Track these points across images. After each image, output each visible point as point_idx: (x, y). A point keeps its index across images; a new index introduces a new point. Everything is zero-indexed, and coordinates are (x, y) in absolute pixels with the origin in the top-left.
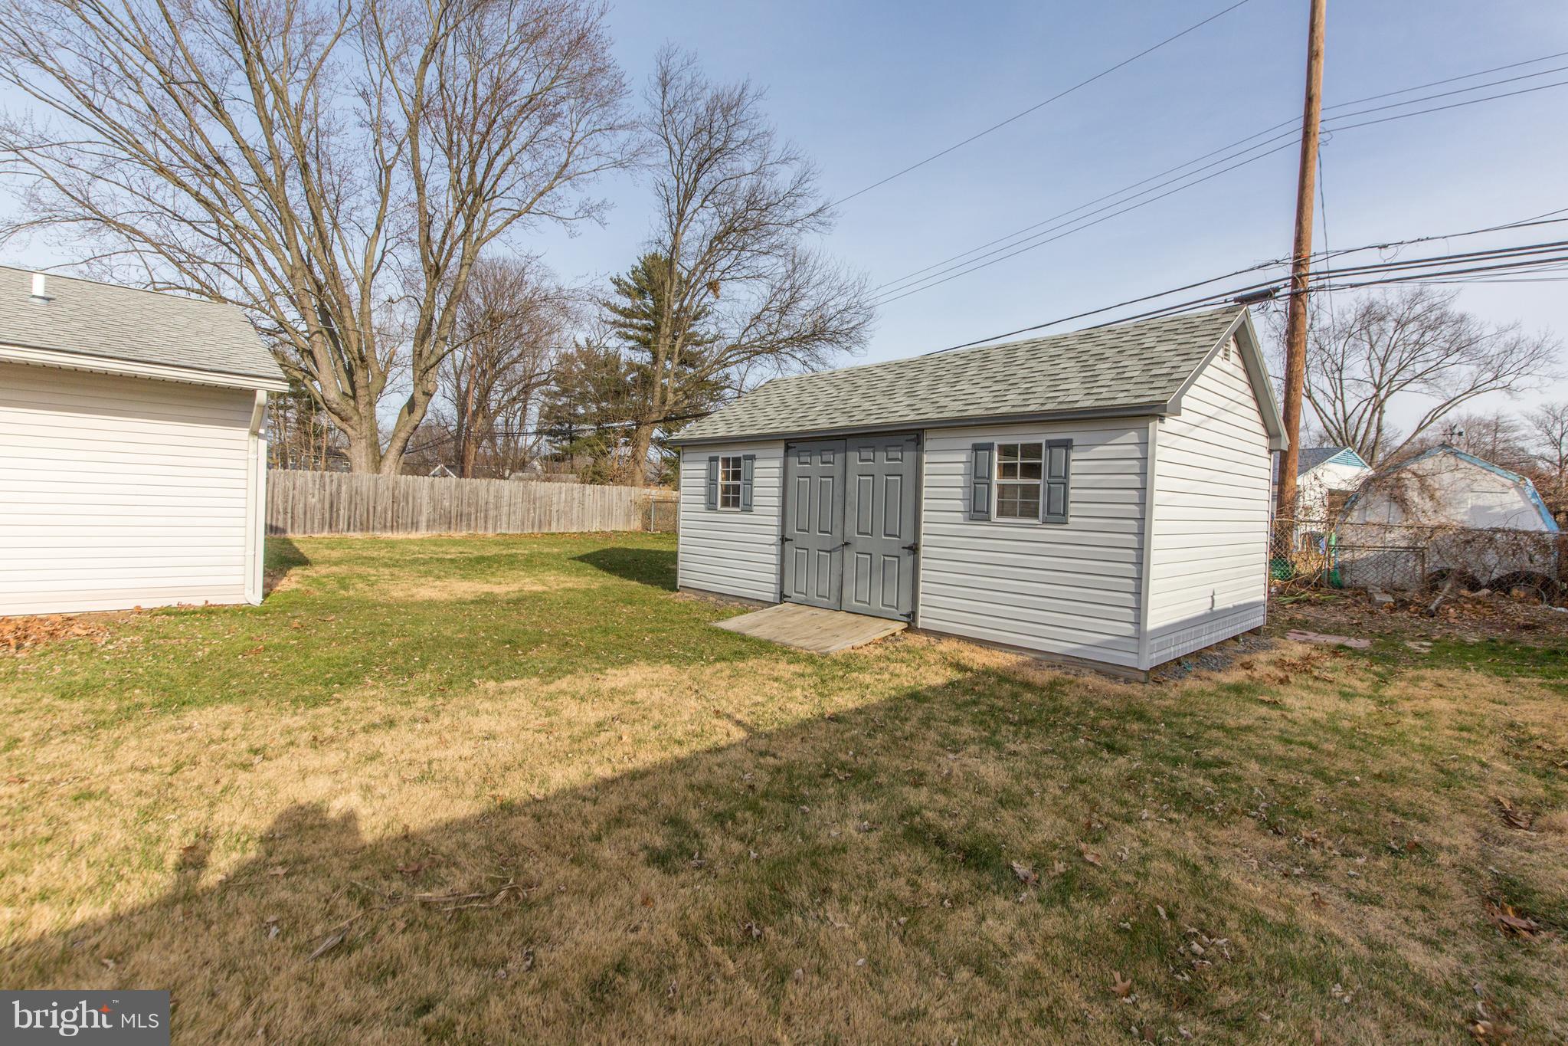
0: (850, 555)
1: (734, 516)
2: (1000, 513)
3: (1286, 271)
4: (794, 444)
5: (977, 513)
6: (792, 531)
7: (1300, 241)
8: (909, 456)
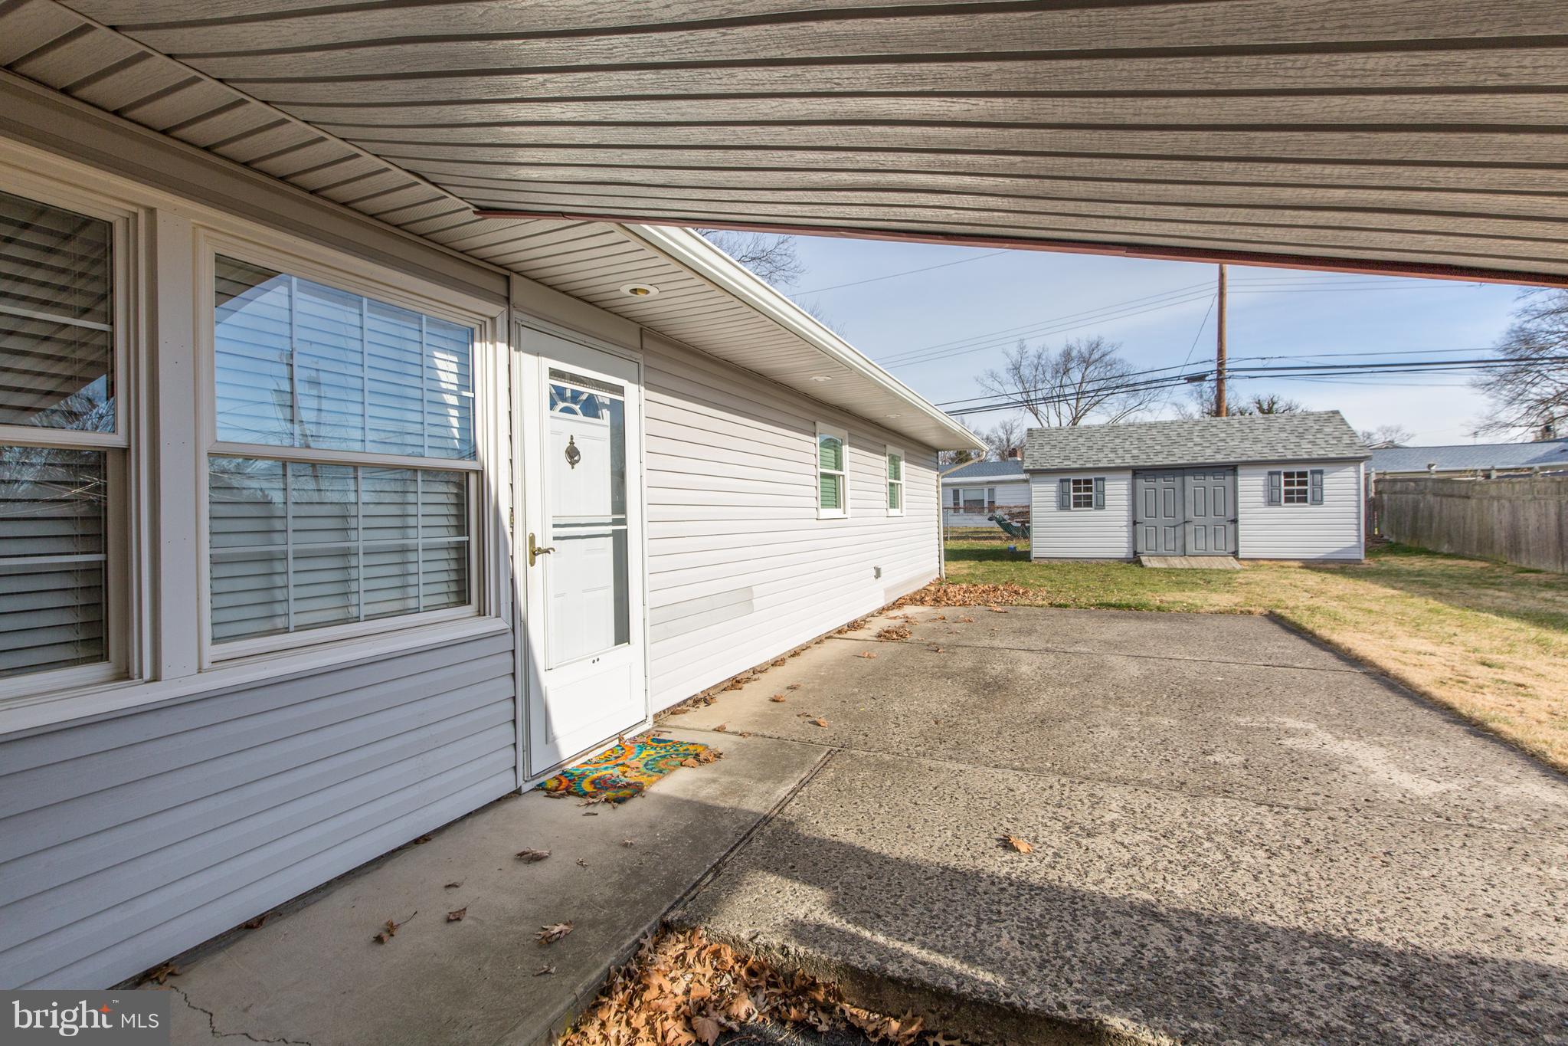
0: (1189, 528)
1: (1091, 512)
2: (1286, 502)
3: (1214, 366)
4: (1137, 472)
5: (1272, 501)
6: (1141, 517)
7: (1221, 351)
8: (1229, 479)
